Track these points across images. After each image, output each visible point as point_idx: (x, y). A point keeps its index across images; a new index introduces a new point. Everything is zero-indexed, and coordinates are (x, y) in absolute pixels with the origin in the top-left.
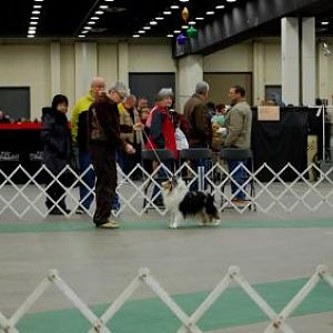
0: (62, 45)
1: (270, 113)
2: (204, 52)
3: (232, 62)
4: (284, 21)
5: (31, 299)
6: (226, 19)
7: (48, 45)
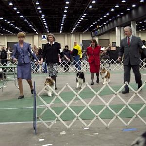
0: (68, 34)
1: (114, 48)
2: (99, 35)
3: (105, 37)
4: (116, 28)
5: (62, 90)
6: (103, 28)
7: (64, 35)
